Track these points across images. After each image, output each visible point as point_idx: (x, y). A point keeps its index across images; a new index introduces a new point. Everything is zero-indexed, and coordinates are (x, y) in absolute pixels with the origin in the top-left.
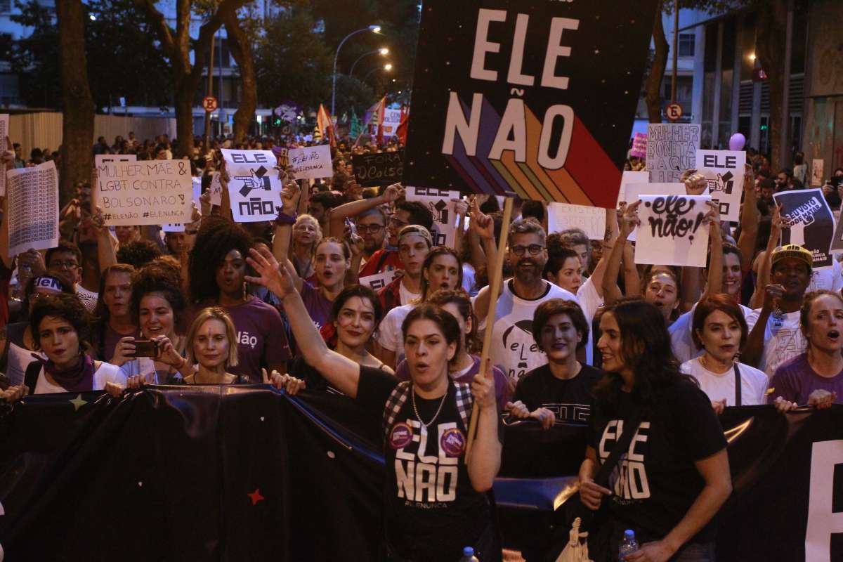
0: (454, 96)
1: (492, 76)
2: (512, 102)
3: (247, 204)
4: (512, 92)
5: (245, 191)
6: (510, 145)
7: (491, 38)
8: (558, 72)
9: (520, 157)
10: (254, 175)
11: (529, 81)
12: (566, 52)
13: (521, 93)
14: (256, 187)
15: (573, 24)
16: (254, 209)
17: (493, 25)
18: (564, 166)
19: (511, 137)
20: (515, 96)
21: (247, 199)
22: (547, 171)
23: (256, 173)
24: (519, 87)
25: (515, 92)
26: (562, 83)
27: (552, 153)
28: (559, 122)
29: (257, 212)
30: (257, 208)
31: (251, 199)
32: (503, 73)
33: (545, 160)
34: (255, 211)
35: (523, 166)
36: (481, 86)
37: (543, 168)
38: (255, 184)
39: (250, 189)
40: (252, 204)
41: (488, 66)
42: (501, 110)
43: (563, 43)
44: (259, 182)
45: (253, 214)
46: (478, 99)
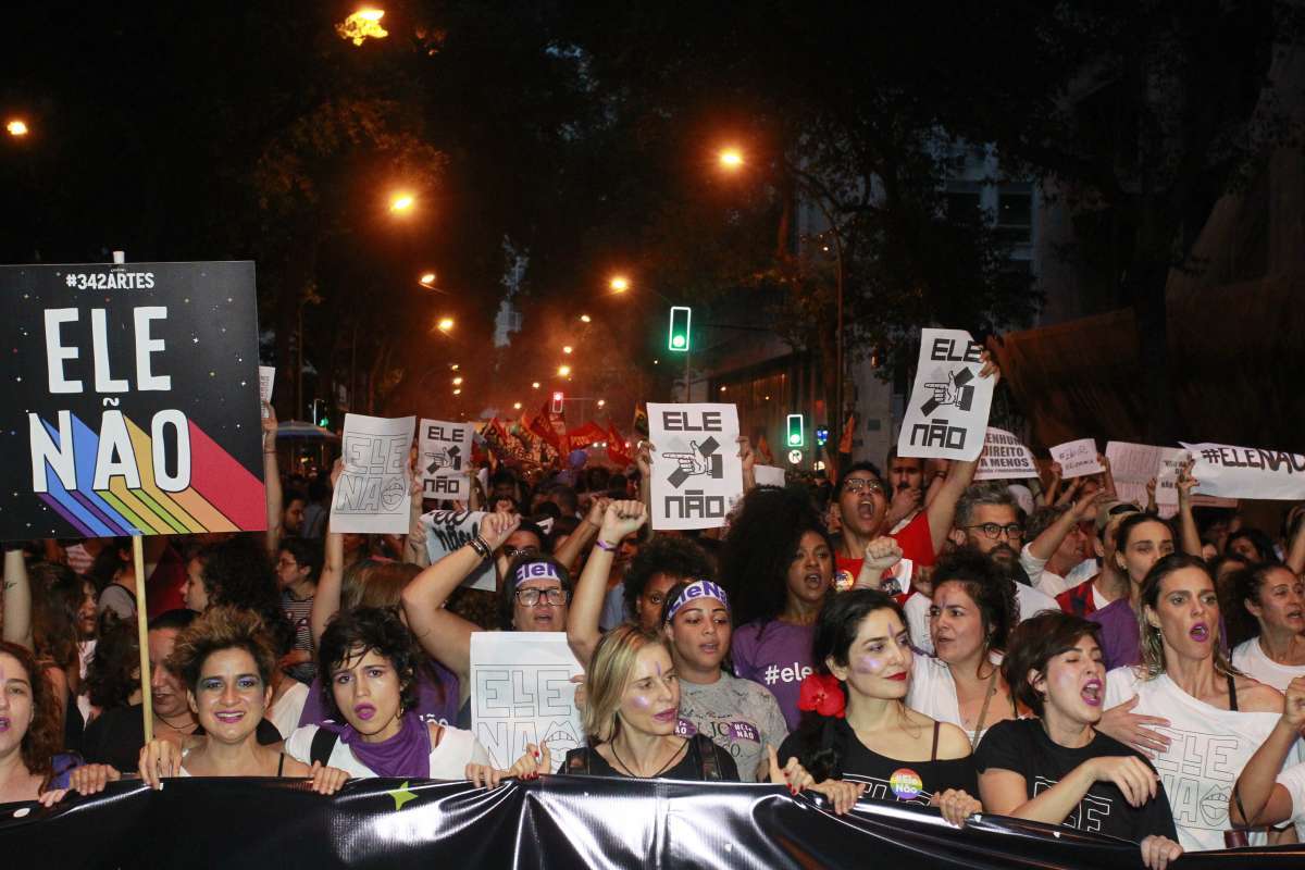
0: (34, 418)
1: (76, 387)
2: (106, 415)
3: (679, 499)
4: (105, 403)
5: (677, 478)
6: (116, 469)
7: (65, 342)
8: (155, 371)
9: (133, 482)
10: (698, 452)
11: (122, 386)
12: (160, 345)
13: (116, 402)
14: (697, 471)
15: (161, 313)
16: (689, 507)
17: (64, 327)
18: (190, 485)
19: (116, 458)
20: (109, 407)
21: (680, 492)
22: (170, 494)
23: (700, 448)
24: (113, 395)
25: (108, 402)
26: (163, 383)
27: (172, 470)
28: (170, 431)
29: (695, 513)
30: (694, 507)
31: (687, 492)
32: (89, 381)
33: (165, 481)
34: (692, 511)
35: (139, 493)
36: (66, 401)
37: (164, 491)
38: (697, 467)
39: (686, 475)
40: (688, 499)
41: (68, 376)
42: (96, 427)
43: (153, 336)
44: (703, 463)
45: (688, 516)
46: (64, 416)
